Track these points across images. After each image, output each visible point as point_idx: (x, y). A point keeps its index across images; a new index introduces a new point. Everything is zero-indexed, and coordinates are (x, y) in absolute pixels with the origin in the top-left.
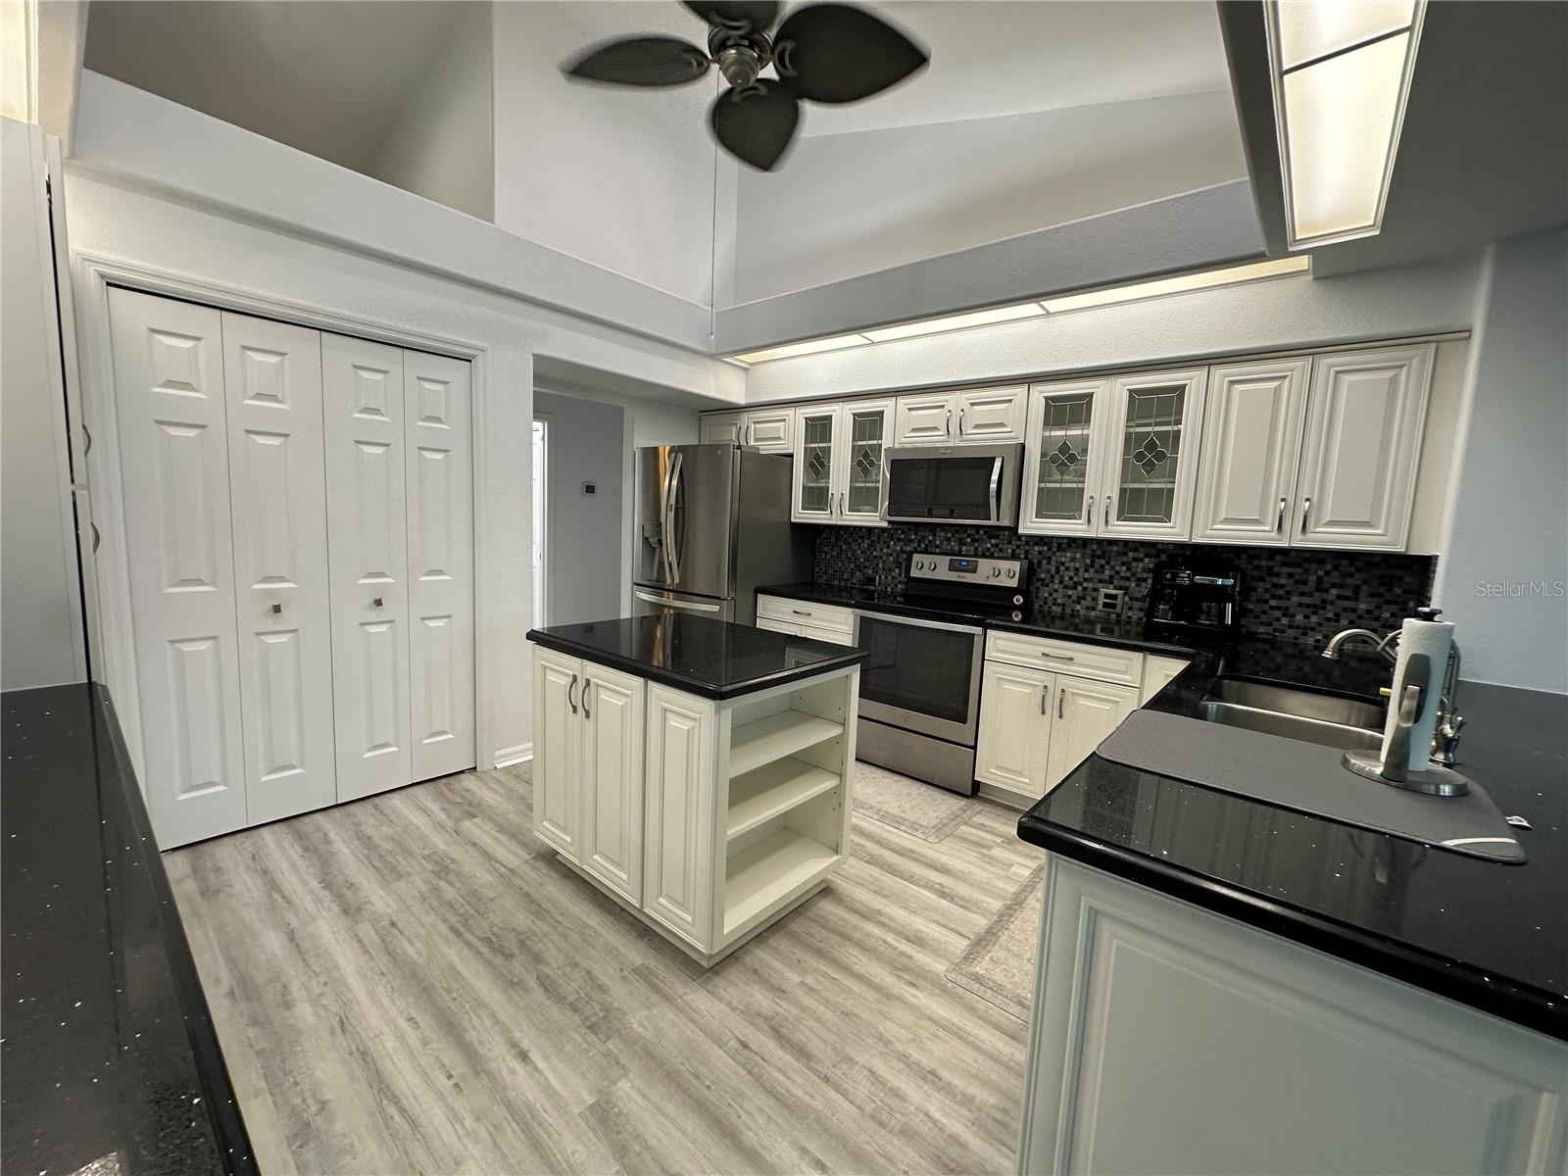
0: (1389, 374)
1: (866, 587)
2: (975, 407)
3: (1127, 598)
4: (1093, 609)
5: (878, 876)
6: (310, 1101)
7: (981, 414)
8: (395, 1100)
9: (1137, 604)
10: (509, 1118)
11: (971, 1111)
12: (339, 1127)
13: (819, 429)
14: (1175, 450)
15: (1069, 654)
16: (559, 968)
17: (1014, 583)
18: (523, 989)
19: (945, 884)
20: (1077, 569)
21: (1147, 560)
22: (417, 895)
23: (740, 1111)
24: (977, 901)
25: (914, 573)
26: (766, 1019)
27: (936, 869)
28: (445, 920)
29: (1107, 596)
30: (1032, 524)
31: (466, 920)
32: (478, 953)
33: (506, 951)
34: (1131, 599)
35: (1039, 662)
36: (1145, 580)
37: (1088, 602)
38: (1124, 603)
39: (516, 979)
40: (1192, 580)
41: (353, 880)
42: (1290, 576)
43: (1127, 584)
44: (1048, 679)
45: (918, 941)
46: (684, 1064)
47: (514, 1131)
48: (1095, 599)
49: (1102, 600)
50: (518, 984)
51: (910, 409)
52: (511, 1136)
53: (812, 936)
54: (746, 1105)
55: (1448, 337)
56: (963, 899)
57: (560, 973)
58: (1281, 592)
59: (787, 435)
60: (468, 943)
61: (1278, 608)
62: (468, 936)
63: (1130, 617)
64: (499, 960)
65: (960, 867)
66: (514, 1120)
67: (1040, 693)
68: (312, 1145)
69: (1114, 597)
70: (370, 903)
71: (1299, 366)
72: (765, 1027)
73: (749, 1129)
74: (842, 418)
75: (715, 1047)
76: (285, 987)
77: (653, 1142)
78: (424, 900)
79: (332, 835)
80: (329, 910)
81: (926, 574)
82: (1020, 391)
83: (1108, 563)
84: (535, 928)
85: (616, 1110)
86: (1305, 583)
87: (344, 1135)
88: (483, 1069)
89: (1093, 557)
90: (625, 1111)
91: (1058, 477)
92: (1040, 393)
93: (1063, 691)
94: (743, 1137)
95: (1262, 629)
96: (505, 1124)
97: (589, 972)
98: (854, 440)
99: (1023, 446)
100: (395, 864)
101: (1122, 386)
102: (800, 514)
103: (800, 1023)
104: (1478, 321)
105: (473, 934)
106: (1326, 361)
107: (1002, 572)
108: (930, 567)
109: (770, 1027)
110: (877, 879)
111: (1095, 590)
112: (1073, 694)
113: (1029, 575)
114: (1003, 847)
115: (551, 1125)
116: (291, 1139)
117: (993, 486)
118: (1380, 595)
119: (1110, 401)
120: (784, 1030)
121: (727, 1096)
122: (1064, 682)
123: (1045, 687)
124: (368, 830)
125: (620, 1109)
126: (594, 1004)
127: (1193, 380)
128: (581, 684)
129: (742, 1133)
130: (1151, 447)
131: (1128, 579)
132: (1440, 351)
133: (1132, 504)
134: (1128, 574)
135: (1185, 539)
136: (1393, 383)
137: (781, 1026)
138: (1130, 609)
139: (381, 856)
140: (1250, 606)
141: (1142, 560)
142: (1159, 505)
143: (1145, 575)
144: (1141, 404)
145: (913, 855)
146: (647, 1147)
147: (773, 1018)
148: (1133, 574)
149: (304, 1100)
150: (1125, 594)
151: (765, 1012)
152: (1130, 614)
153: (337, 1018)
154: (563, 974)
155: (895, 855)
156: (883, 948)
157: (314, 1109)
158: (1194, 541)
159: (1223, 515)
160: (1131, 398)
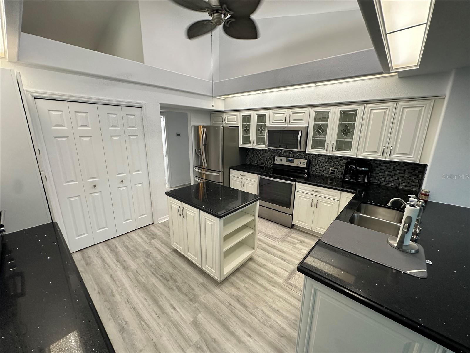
0: (419, 109)
1: (262, 165)
2: (294, 114)
3: (338, 171)
4: (328, 174)
5: (265, 254)
6: (123, 321)
7: (296, 116)
8: (144, 321)
9: (341, 173)
10: (172, 325)
11: (287, 321)
12: (131, 328)
13: (247, 119)
14: (354, 130)
15: (320, 190)
16: (181, 284)
17: (305, 166)
18: (173, 290)
19: (283, 256)
20: (323, 162)
21: (344, 160)
22: (142, 263)
23: (229, 321)
24: (292, 261)
25: (276, 162)
26: (236, 297)
27: (281, 251)
28: (150, 270)
29: (332, 170)
30: (310, 150)
31: (156, 270)
32: (160, 280)
33: (167, 279)
34: (339, 171)
35: (311, 192)
36: (343, 166)
37: (326, 172)
38: (337, 173)
39: (170, 287)
40: (356, 168)
41: (125, 259)
42: (386, 166)
43: (338, 167)
44: (313, 197)
45: (275, 273)
46: (215, 310)
47: (174, 328)
48: (328, 171)
49: (330, 172)
50: (171, 288)
51: (274, 114)
52: (173, 330)
53: (247, 273)
54: (231, 320)
55: (437, 98)
56: (288, 260)
57: (182, 285)
58: (383, 171)
59: (237, 120)
60: (157, 277)
61: (382, 176)
62: (156, 275)
63: (338, 177)
64: (165, 282)
65: (287, 251)
66: (173, 325)
67: (311, 201)
68: (125, 332)
69: (334, 171)
70: (130, 266)
71: (392, 105)
72: (235, 299)
73: (232, 326)
74: (254, 116)
75: (223, 305)
76: (112, 291)
77: (208, 330)
78: (144, 265)
79: (117, 245)
80: (120, 268)
81: (279, 163)
82: (307, 110)
83: (333, 161)
84: (174, 272)
85: (198, 322)
86: (390, 168)
87: (132, 330)
88: (164, 312)
89: (328, 159)
90: (201, 322)
91: (318, 136)
92: (314, 110)
93: (317, 201)
94: (230, 329)
95: (376, 182)
96: (171, 326)
97: (189, 285)
98: (257, 123)
99: (308, 127)
100: (135, 254)
101: (338, 110)
103: (244, 298)
104: (448, 94)
105: (158, 274)
106: (400, 104)
107: (302, 163)
108: (281, 161)
109: (236, 299)
110: (264, 255)
111: (329, 168)
112: (320, 201)
113: (309, 163)
114: (299, 244)
115: (182, 326)
116: (120, 331)
117: (299, 139)
118: (411, 173)
119: (334, 114)
120: (240, 300)
121: (226, 318)
122: (318, 198)
123: (313, 199)
124: (127, 244)
125: (199, 322)
126: (191, 293)
127: (360, 108)
128: (181, 209)
129: (230, 328)
130: (346, 128)
131: (338, 166)
132: (435, 102)
133: (340, 145)
134: (338, 164)
135: (355, 157)
136: (421, 111)
137: (239, 299)
138: (339, 174)
139: (131, 251)
140: (374, 175)
141: (342, 160)
142: (347, 146)
143: (343, 165)
144: (344, 115)
145: (275, 247)
146: (206, 332)
147: (237, 296)
148: (340, 164)
149: (121, 321)
150: (337, 170)
151: (235, 295)
152: (338, 176)
153: (126, 299)
154: (183, 285)
155: (269, 247)
156: (266, 276)
157: (124, 323)
158: (357, 157)
159: (366, 150)
160: (341, 113)
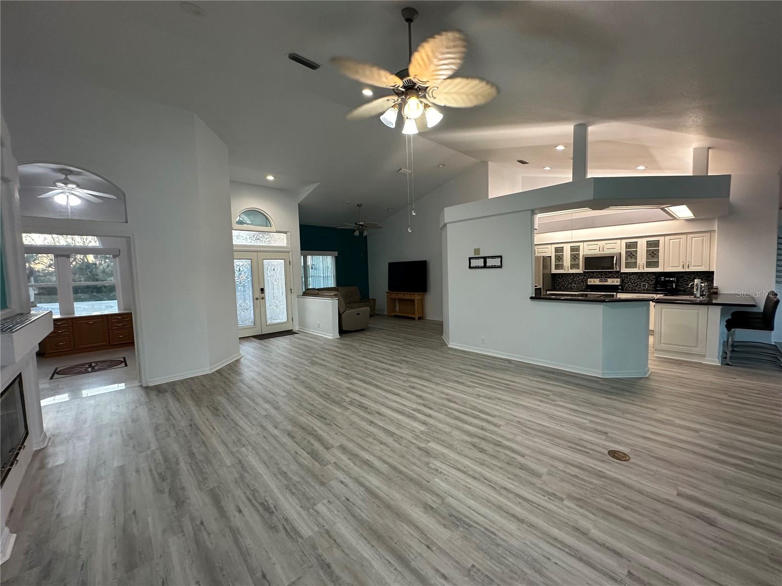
0: (702, 238)
2: (606, 245)
4: (640, 288)
7: (609, 246)
9: (651, 286)
13: (559, 250)
14: (659, 253)
17: (619, 284)
20: (635, 279)
21: (653, 276)
25: (589, 283)
29: (643, 285)
30: (624, 270)
37: (639, 286)
38: (648, 286)
40: (665, 279)
42: (687, 277)
43: (648, 281)
48: (640, 286)
49: (642, 286)
51: (587, 245)
55: (711, 232)
58: (685, 280)
61: (685, 284)
69: (645, 285)
71: (684, 236)
74: (567, 247)
81: (592, 283)
82: (619, 241)
83: (643, 277)
86: (691, 278)
89: (639, 277)
91: (630, 259)
92: (624, 242)
95: (682, 289)
98: (571, 253)
99: (621, 253)
101: (644, 241)
102: (554, 271)
104: (716, 229)
106: (689, 235)
107: (616, 282)
111: (640, 284)
113: (622, 281)
117: (615, 262)
118: (707, 279)
119: (642, 245)
127: (661, 239)
130: (653, 252)
132: (712, 235)
133: (649, 264)
134: (648, 279)
135: (662, 271)
136: (703, 240)
140: (679, 284)
141: (651, 276)
142: (656, 264)
143: (653, 279)
144: (649, 244)
148: (650, 279)
150: (648, 284)
152: (650, 288)
158: (665, 271)
159: (671, 266)
160: (647, 243)
